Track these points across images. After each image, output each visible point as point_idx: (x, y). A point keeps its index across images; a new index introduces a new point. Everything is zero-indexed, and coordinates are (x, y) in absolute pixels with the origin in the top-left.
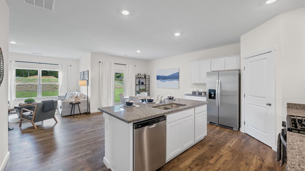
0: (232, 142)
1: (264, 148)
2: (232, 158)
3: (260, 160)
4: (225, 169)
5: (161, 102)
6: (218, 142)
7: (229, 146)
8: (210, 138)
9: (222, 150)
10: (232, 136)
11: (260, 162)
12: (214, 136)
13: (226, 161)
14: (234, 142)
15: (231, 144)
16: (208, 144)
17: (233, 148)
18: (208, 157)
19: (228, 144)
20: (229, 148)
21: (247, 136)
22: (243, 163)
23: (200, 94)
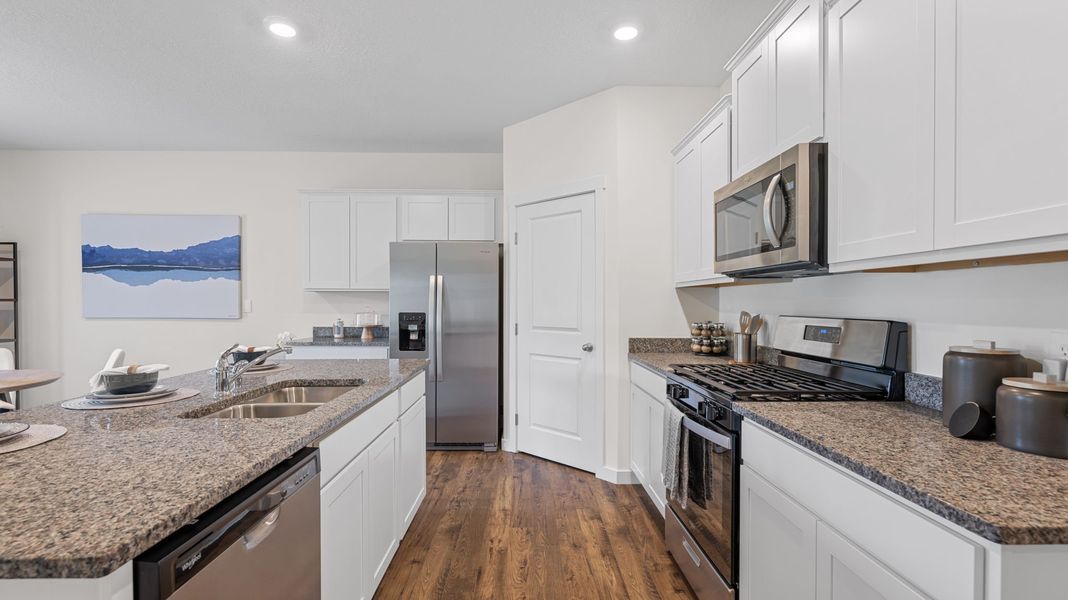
0: (503, 494)
1: (580, 481)
2: (532, 547)
3: (592, 519)
4: (539, 595)
5: (223, 385)
6: (465, 507)
7: (504, 510)
8: (433, 503)
9: (495, 533)
10: (491, 473)
11: (595, 524)
12: (441, 490)
13: (525, 563)
14: (509, 492)
15: (504, 500)
16: (439, 529)
17: (516, 512)
18: (466, 580)
19: (497, 505)
20: (506, 515)
21: (528, 460)
22: (566, 548)
23: (351, 336)
